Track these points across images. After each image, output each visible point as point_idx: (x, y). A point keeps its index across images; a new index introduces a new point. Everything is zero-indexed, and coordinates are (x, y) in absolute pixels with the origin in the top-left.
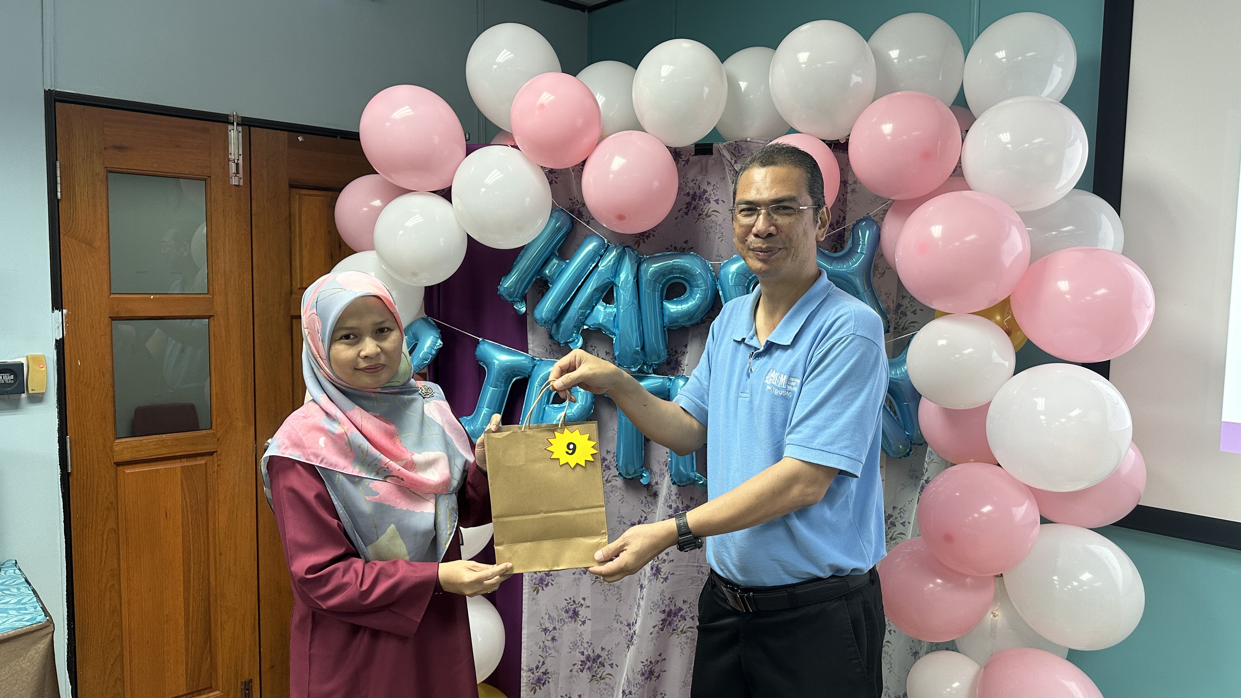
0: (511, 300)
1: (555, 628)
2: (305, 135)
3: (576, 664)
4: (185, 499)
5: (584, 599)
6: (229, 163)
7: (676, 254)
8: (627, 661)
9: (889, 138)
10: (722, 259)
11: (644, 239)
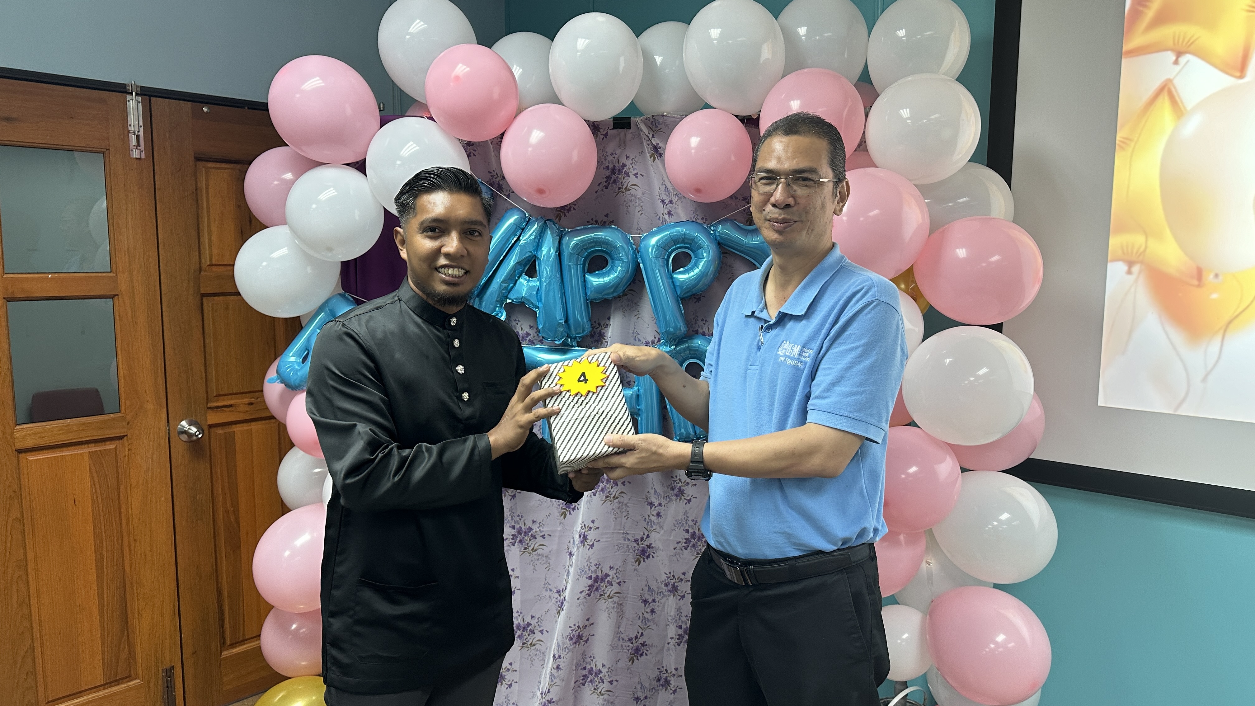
2: (210, 105)
4: (94, 485)
6: (129, 135)
7: (597, 227)
8: (558, 627)
10: (642, 233)
11: (564, 212)
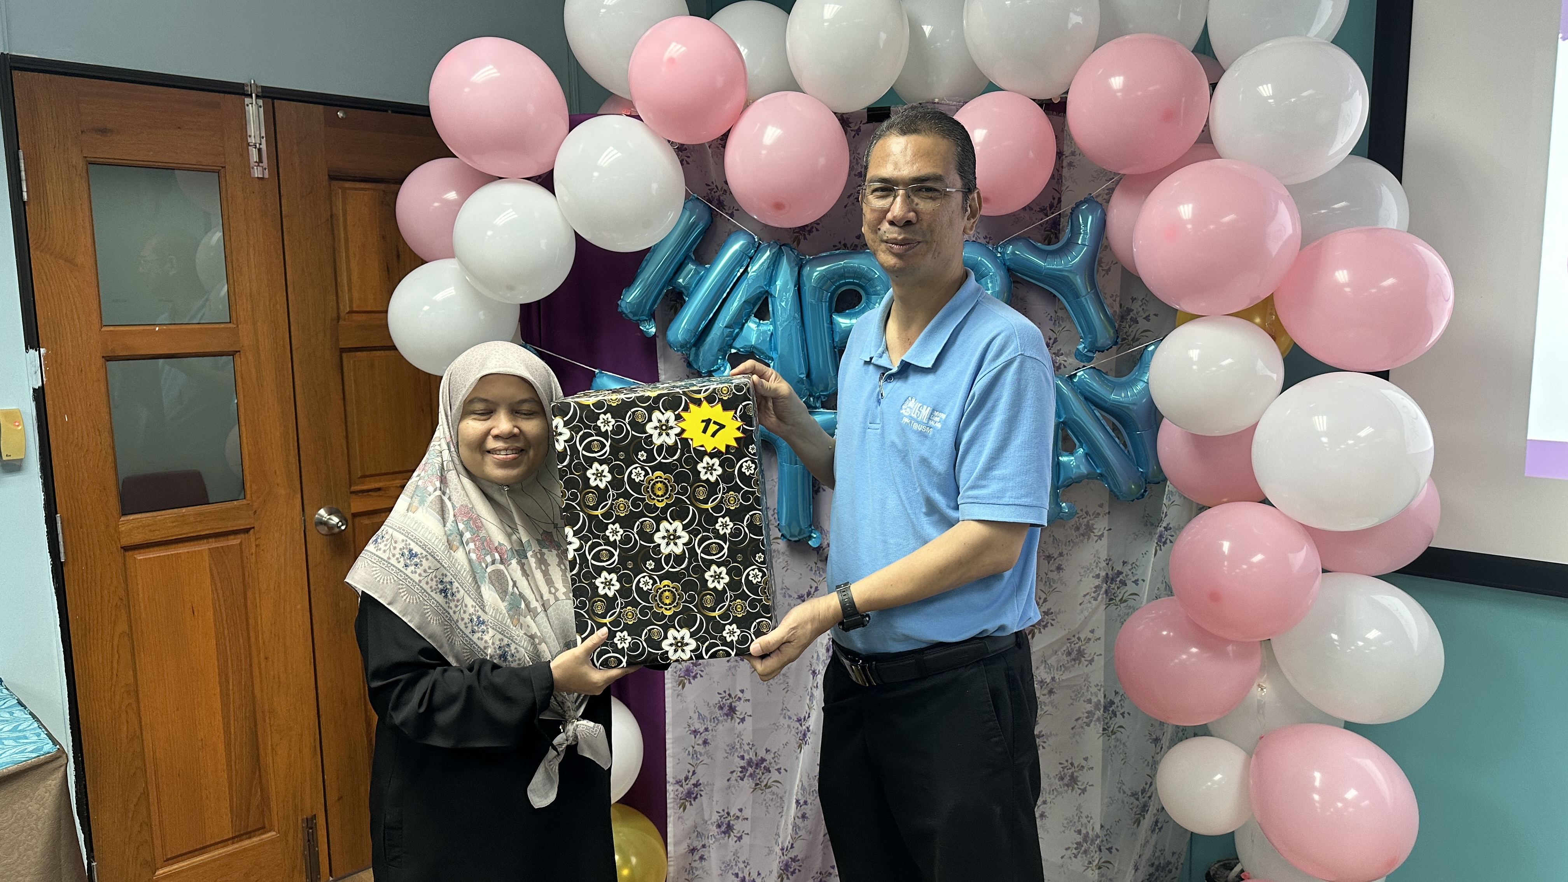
0: (636, 318)
1: (706, 730)
2: (346, 109)
3: (734, 771)
4: (216, 590)
5: (742, 691)
6: (248, 149)
7: (846, 253)
8: (800, 764)
9: (1119, 94)
11: (804, 235)
